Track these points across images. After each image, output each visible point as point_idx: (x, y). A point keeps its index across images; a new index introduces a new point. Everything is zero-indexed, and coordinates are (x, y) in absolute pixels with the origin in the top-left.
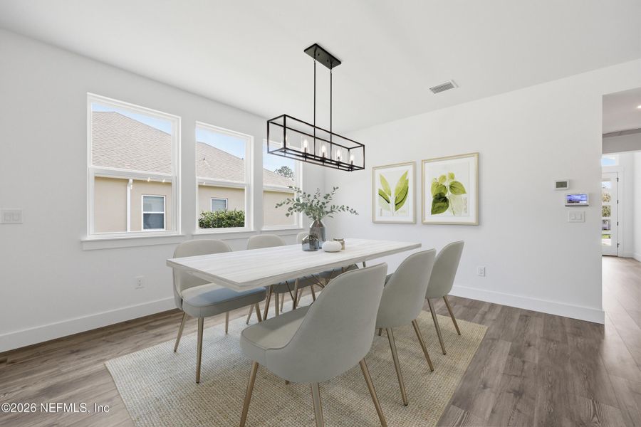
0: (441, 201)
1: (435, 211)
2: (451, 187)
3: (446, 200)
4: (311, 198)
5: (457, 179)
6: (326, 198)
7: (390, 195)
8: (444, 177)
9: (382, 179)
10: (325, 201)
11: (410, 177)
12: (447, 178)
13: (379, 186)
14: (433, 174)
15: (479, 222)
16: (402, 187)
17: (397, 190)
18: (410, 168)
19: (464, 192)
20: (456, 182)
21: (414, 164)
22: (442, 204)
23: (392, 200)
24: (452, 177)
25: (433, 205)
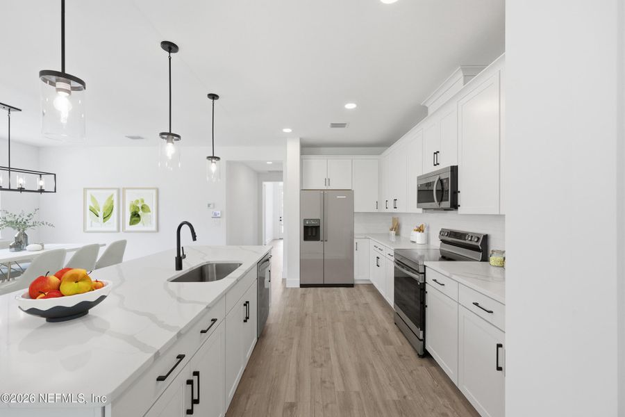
0: (135, 216)
1: (132, 223)
2: (142, 208)
3: (139, 216)
4: (16, 217)
5: (146, 203)
6: (29, 216)
7: (99, 211)
8: (138, 201)
9: (92, 197)
10: (28, 218)
11: (115, 199)
12: (140, 201)
13: (89, 203)
14: (130, 199)
15: (158, 229)
16: (109, 205)
17: (105, 207)
18: (115, 192)
19: (150, 211)
20: (145, 205)
21: (119, 190)
22: (136, 219)
23: (101, 214)
24: (143, 201)
25: (131, 219)
